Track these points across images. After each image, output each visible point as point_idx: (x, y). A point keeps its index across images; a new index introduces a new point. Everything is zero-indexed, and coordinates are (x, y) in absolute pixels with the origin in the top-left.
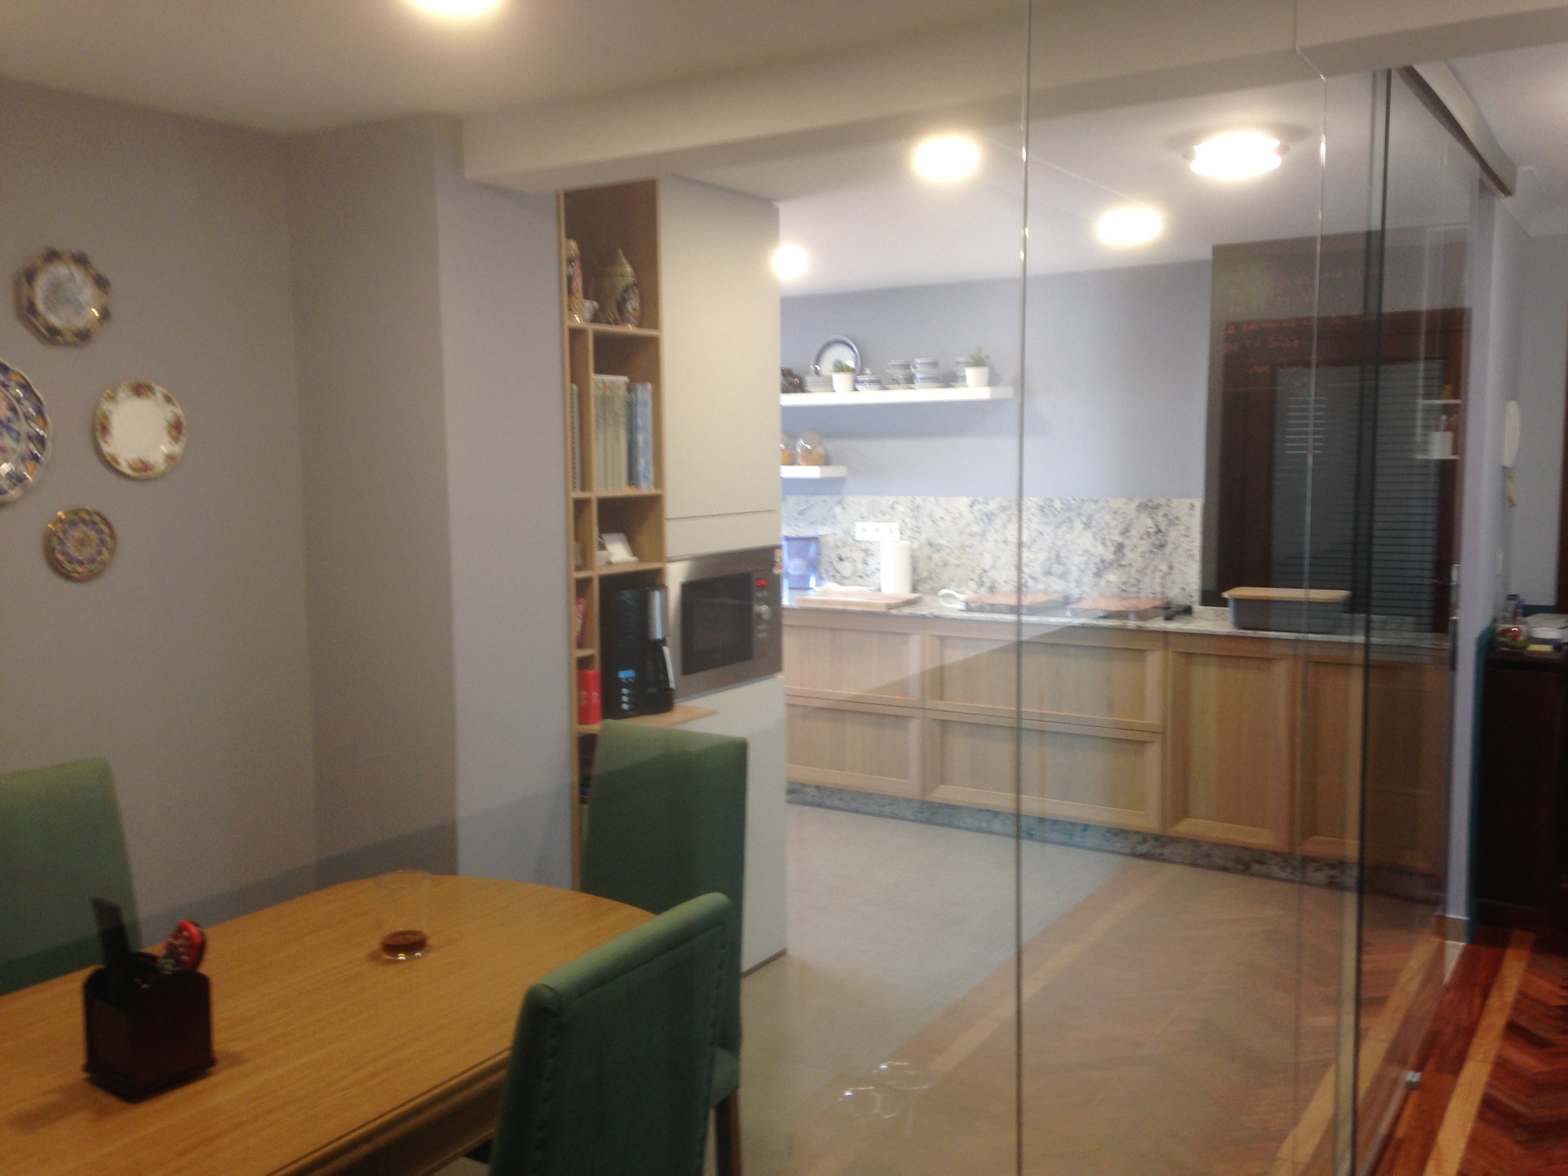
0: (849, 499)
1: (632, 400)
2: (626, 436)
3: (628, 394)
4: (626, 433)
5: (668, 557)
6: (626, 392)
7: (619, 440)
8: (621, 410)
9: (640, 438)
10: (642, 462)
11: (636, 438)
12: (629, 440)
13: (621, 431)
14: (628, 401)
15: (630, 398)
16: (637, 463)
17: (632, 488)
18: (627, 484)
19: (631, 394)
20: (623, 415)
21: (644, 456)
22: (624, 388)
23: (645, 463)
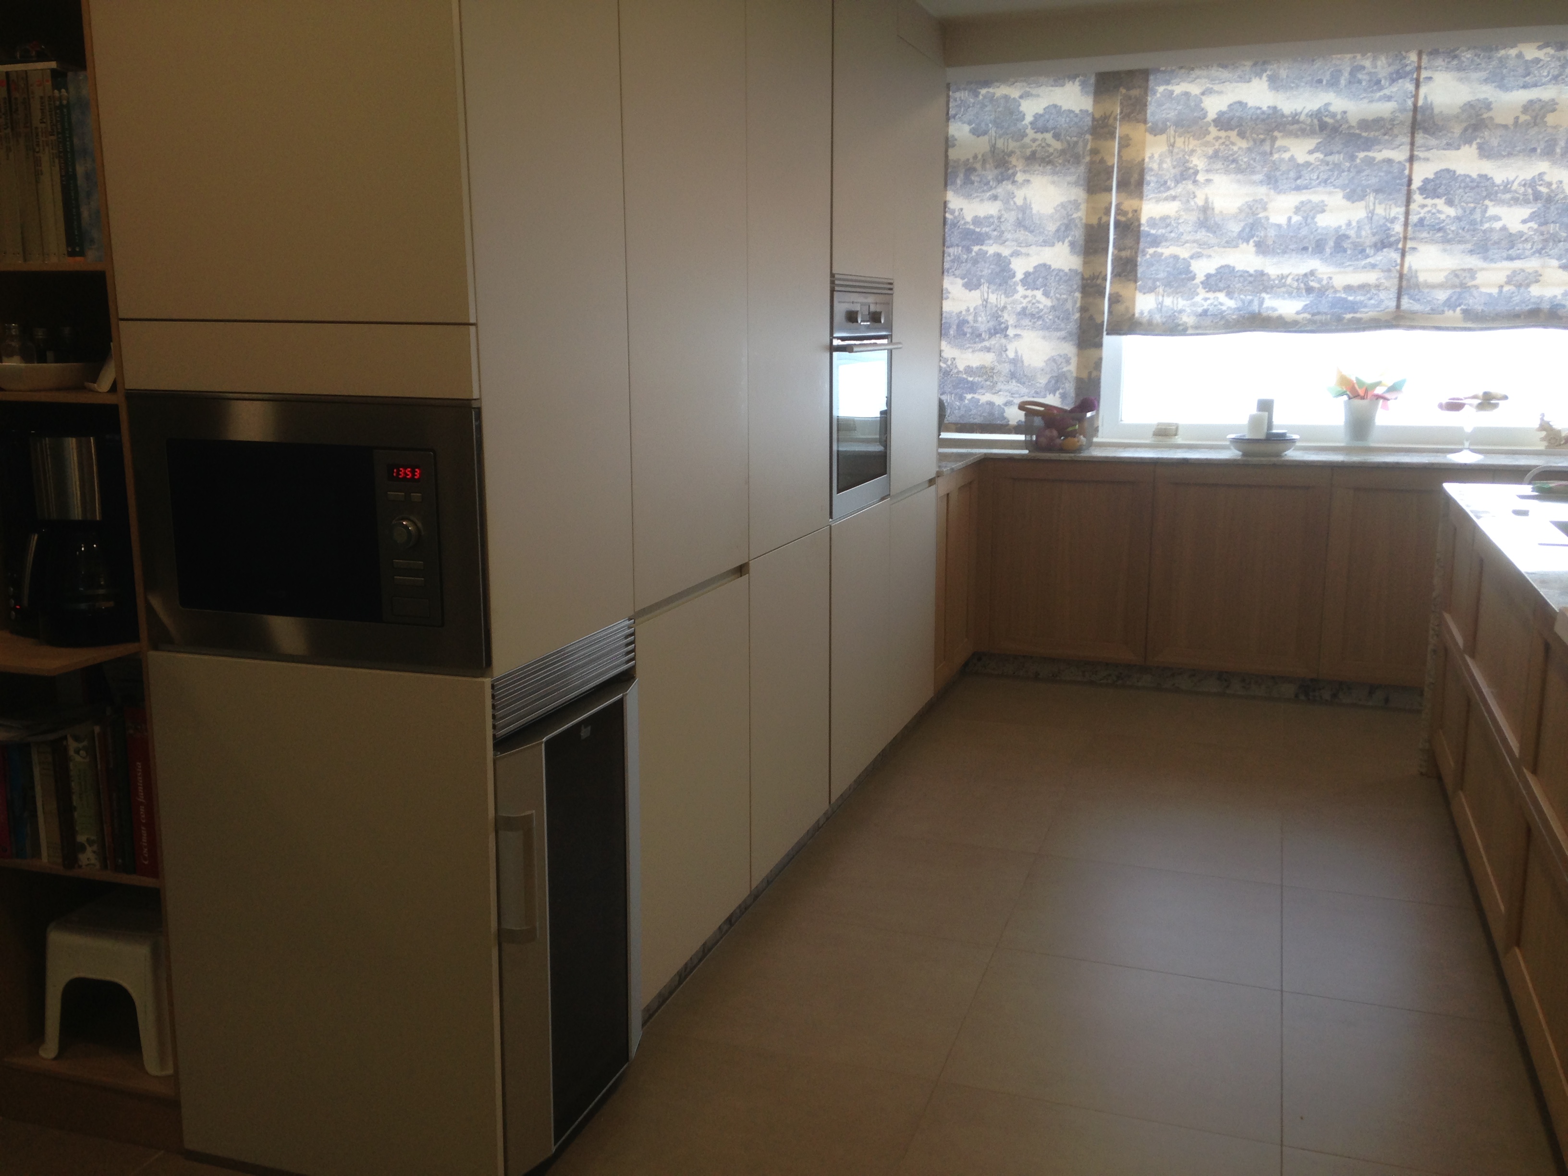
1: (65, 102)
2: (57, 168)
3: (56, 91)
4: (57, 161)
5: (128, 388)
6: (53, 90)
7: (42, 174)
8: (44, 123)
9: (80, 170)
10: (85, 214)
11: (74, 170)
12: (63, 174)
13: (45, 158)
14: (58, 103)
15: (60, 99)
16: (79, 215)
17: (71, 260)
18: (66, 253)
19: (63, 90)
20: (50, 129)
21: (89, 204)
22: (50, 82)
23: (90, 215)
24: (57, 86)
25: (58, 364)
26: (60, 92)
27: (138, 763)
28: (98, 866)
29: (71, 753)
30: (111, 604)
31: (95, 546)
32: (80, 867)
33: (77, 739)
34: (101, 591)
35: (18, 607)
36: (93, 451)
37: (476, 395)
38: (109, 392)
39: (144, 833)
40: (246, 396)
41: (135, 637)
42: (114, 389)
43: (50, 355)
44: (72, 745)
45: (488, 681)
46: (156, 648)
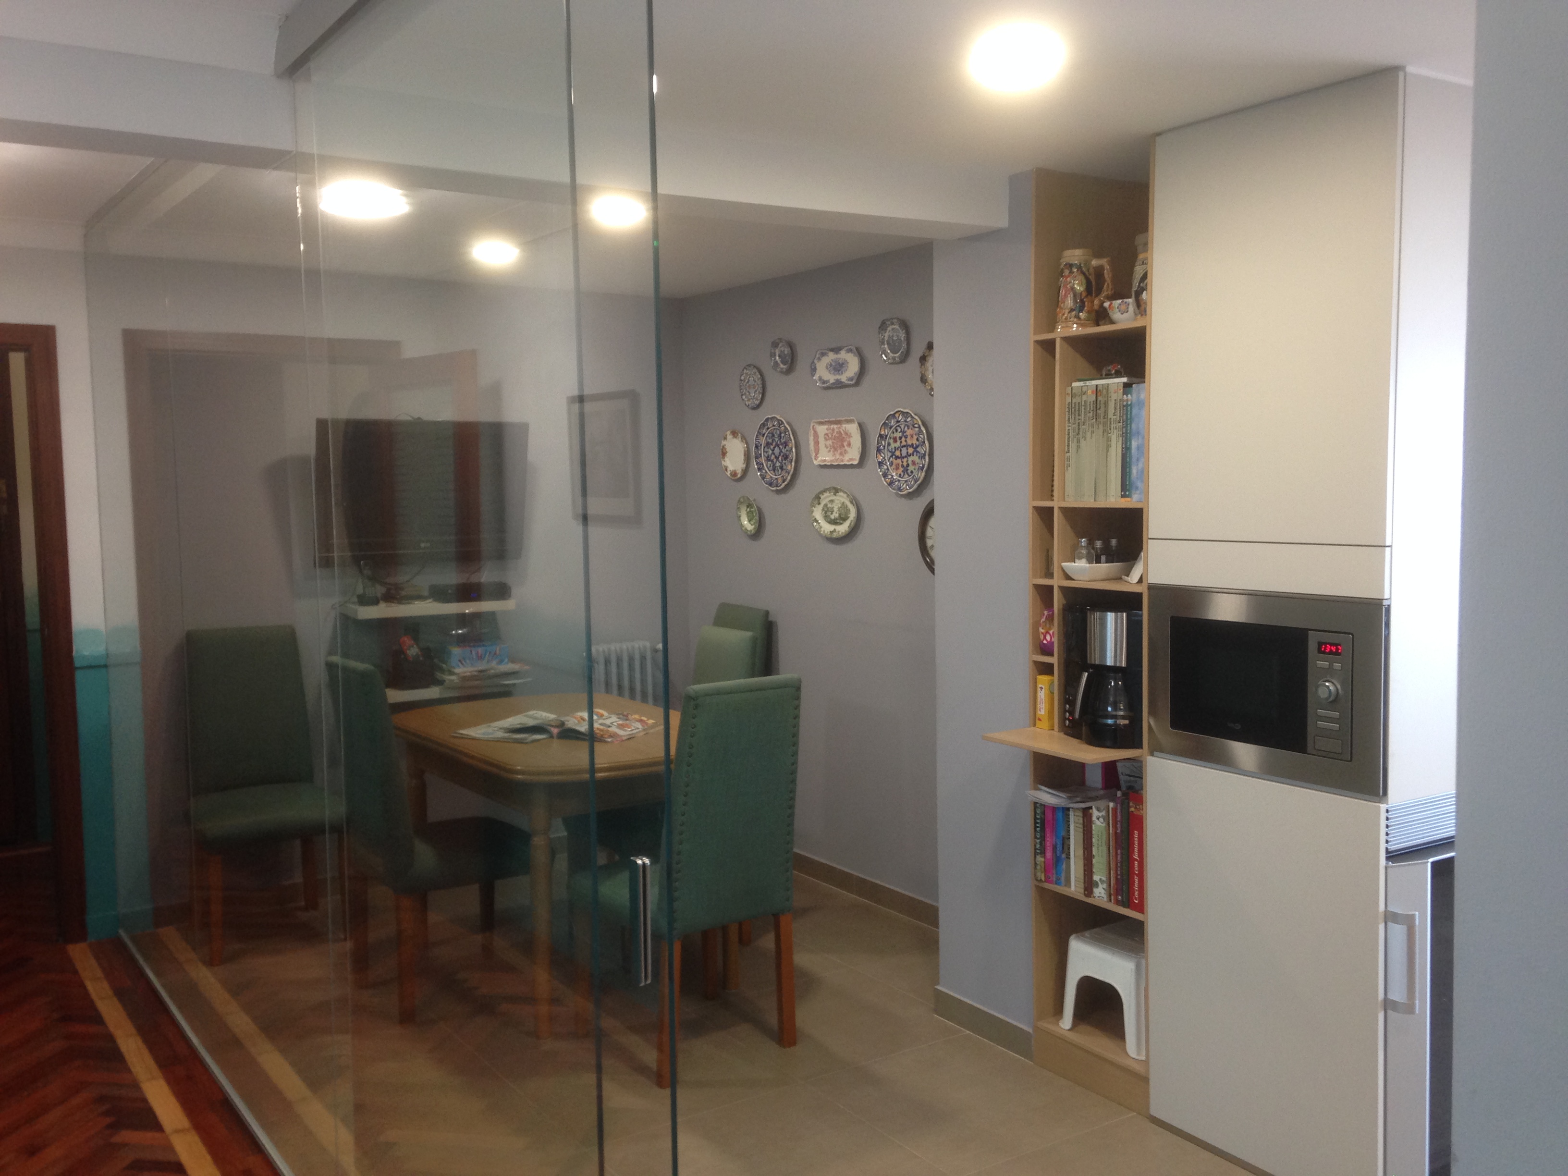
1: (1129, 403)
2: (1120, 443)
3: (1125, 396)
4: (1121, 438)
5: (1150, 582)
6: (1123, 395)
7: (1111, 447)
8: (1115, 415)
9: (1134, 444)
10: (1134, 471)
11: (1130, 444)
12: (1124, 447)
13: (1114, 437)
14: (1125, 403)
15: (1127, 400)
16: (1130, 472)
17: (1123, 500)
18: (1120, 495)
19: (1129, 395)
20: (1118, 419)
21: (1138, 465)
22: (1122, 390)
23: (1137, 472)
24: (1125, 393)
25: (1107, 564)
26: (1127, 396)
27: (1135, 832)
28: (1106, 899)
29: (1094, 818)
30: (1127, 722)
31: (1120, 683)
32: (1094, 897)
33: (1098, 810)
34: (1121, 713)
35: (1071, 718)
36: (1124, 622)
37: (1386, 596)
38: (1138, 583)
39: (1136, 880)
40: (1225, 590)
41: (1140, 746)
42: (1141, 580)
43: (1103, 558)
44: (1095, 813)
45: (1383, 807)
46: (1152, 755)
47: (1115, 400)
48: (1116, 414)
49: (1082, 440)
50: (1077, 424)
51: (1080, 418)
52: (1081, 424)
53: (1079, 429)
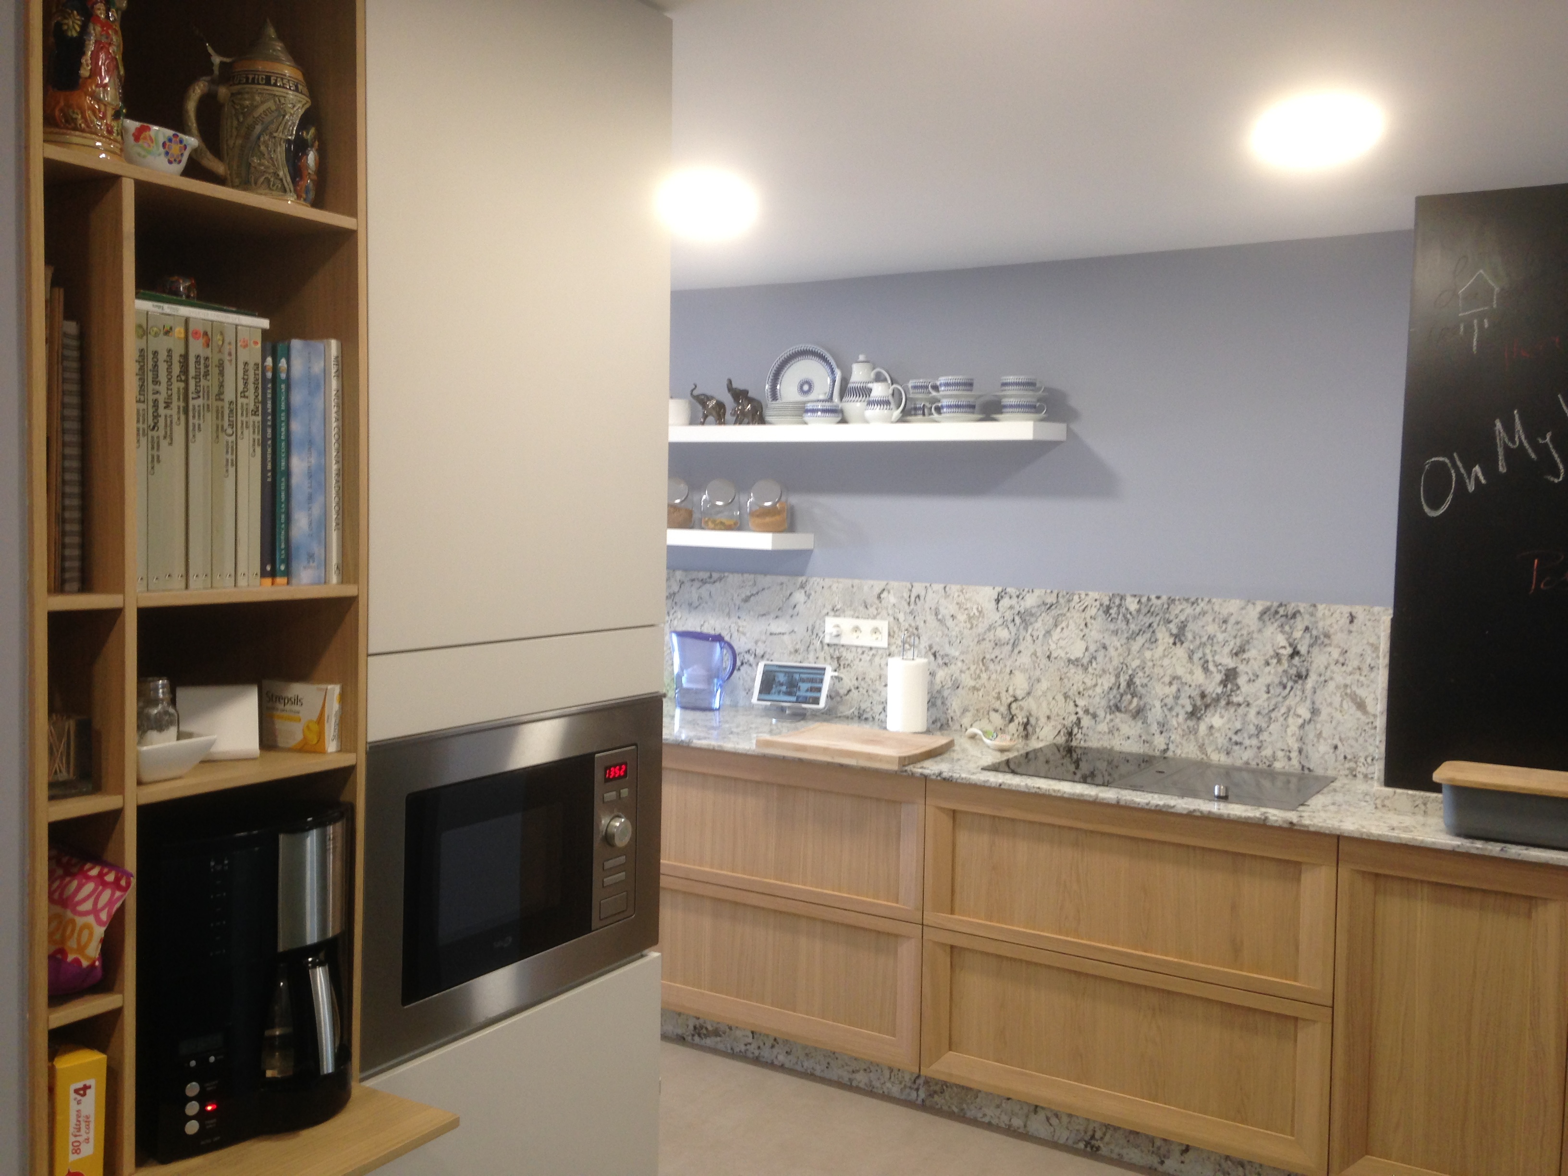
0: (815, 582)
1: (282, 376)
3: (266, 360)
4: (260, 450)
5: (372, 741)
6: (263, 356)
7: (234, 465)
11: (286, 465)
13: (242, 445)
14: (271, 376)
15: (276, 370)
16: (292, 525)
18: (259, 575)
19: (280, 359)
20: (254, 408)
21: (310, 508)
22: (259, 345)
23: (310, 524)
24: (266, 354)
26: (275, 362)
47: (246, 364)
48: (246, 394)
49: (164, 443)
50: (151, 404)
51: (157, 387)
52: (161, 405)
53: (156, 416)
